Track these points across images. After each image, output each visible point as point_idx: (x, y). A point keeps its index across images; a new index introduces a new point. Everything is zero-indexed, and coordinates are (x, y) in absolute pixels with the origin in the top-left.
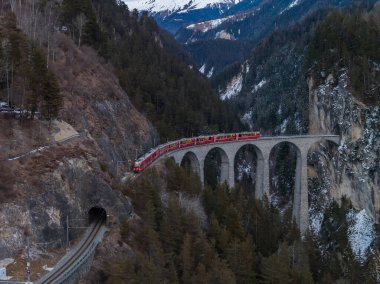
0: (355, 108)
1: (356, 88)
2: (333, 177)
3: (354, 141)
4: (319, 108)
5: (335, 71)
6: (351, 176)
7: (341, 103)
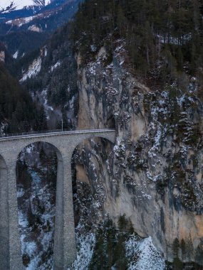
0: (135, 94)
1: (137, 65)
2: (107, 185)
3: (134, 139)
4: (88, 92)
5: (109, 43)
6: (131, 188)
7: (116, 86)
